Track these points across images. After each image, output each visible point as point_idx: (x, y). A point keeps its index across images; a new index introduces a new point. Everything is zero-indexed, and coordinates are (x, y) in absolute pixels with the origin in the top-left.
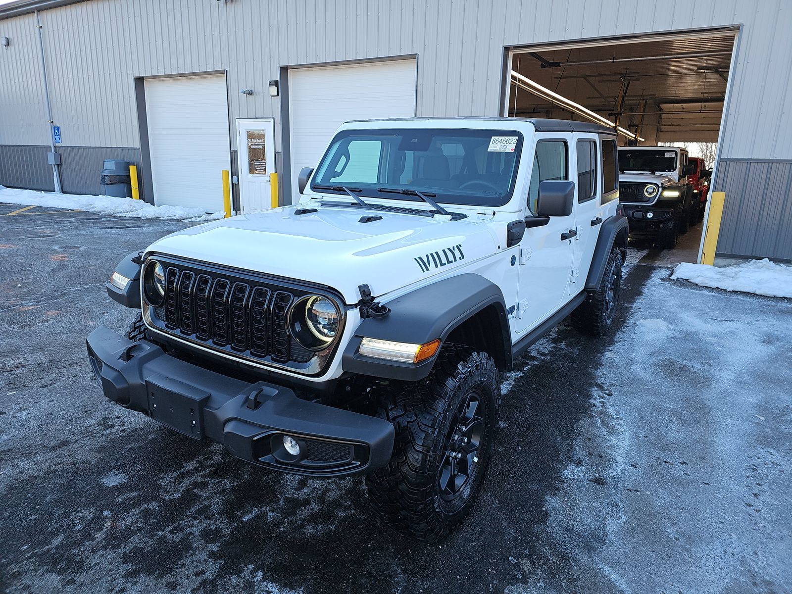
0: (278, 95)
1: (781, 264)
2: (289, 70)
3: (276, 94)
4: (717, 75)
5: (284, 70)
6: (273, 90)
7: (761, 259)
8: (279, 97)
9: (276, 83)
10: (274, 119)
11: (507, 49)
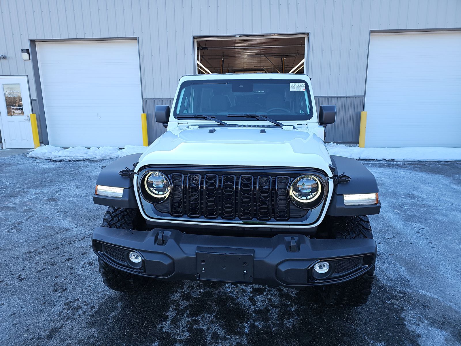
0: (30, 60)
1: (338, 144)
2: (36, 42)
3: (28, 59)
4: (265, 58)
5: (33, 42)
6: (26, 56)
7: (330, 143)
8: (31, 62)
9: (28, 51)
10: (27, 76)
11: (194, 37)
